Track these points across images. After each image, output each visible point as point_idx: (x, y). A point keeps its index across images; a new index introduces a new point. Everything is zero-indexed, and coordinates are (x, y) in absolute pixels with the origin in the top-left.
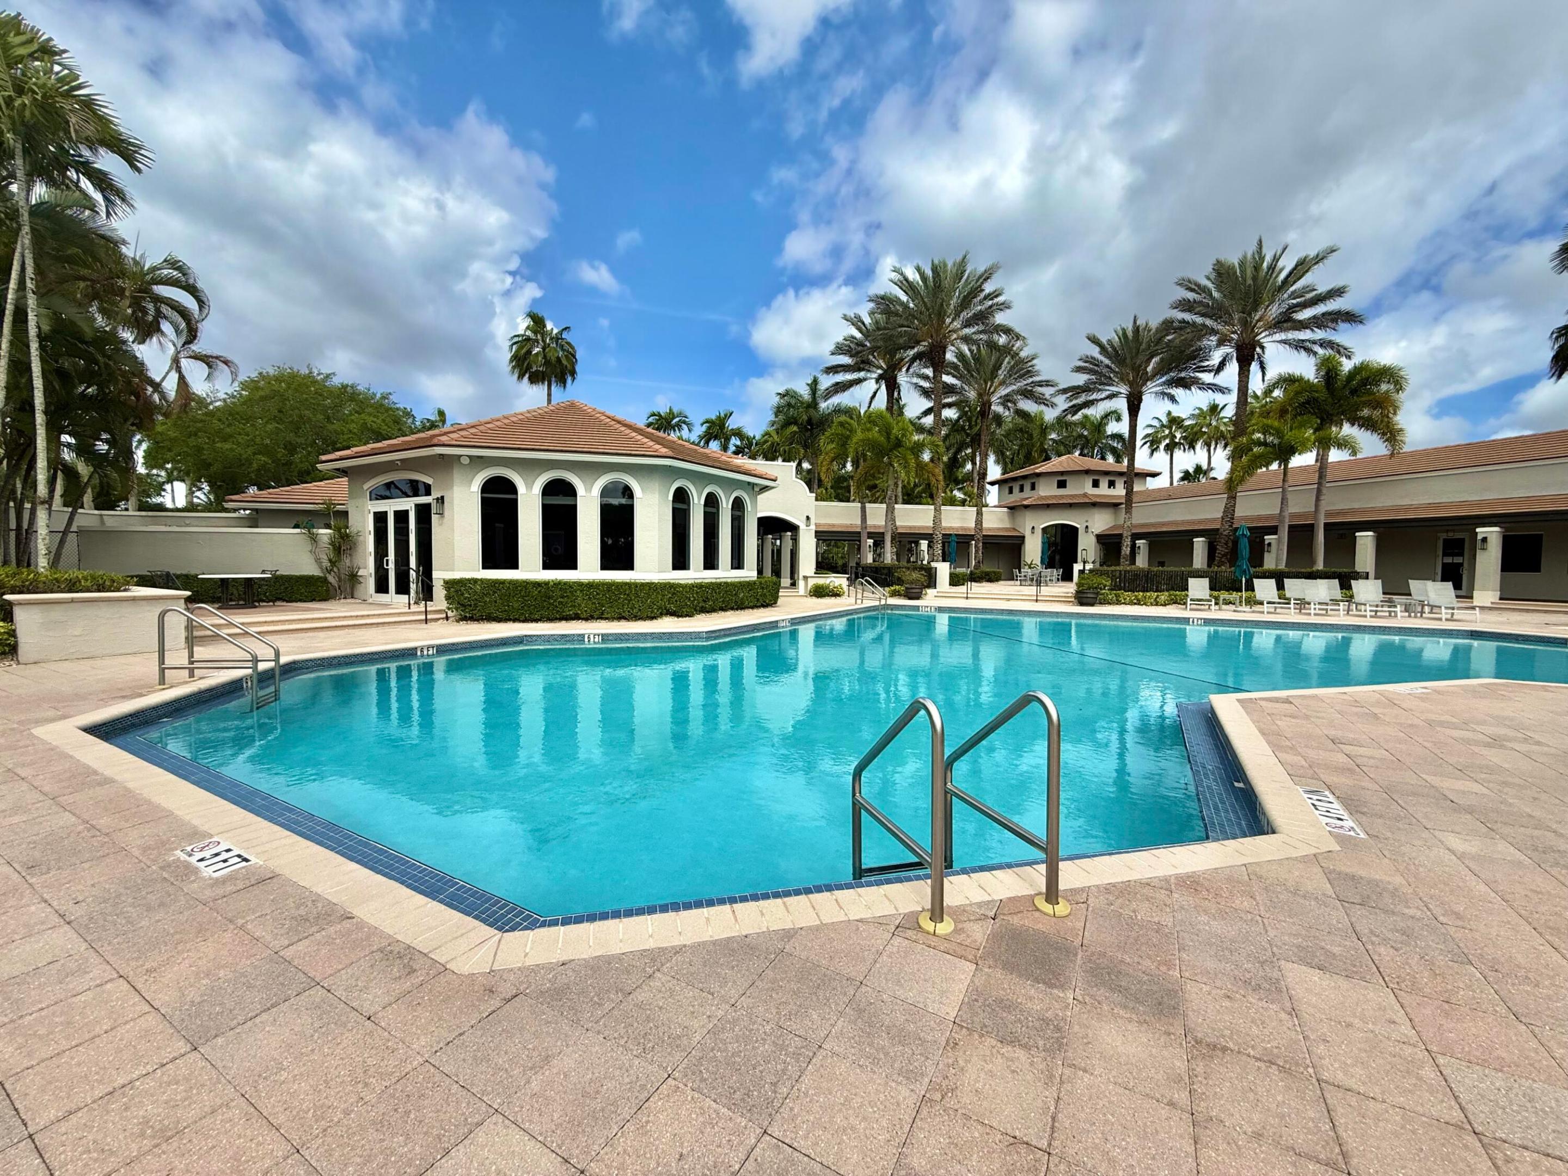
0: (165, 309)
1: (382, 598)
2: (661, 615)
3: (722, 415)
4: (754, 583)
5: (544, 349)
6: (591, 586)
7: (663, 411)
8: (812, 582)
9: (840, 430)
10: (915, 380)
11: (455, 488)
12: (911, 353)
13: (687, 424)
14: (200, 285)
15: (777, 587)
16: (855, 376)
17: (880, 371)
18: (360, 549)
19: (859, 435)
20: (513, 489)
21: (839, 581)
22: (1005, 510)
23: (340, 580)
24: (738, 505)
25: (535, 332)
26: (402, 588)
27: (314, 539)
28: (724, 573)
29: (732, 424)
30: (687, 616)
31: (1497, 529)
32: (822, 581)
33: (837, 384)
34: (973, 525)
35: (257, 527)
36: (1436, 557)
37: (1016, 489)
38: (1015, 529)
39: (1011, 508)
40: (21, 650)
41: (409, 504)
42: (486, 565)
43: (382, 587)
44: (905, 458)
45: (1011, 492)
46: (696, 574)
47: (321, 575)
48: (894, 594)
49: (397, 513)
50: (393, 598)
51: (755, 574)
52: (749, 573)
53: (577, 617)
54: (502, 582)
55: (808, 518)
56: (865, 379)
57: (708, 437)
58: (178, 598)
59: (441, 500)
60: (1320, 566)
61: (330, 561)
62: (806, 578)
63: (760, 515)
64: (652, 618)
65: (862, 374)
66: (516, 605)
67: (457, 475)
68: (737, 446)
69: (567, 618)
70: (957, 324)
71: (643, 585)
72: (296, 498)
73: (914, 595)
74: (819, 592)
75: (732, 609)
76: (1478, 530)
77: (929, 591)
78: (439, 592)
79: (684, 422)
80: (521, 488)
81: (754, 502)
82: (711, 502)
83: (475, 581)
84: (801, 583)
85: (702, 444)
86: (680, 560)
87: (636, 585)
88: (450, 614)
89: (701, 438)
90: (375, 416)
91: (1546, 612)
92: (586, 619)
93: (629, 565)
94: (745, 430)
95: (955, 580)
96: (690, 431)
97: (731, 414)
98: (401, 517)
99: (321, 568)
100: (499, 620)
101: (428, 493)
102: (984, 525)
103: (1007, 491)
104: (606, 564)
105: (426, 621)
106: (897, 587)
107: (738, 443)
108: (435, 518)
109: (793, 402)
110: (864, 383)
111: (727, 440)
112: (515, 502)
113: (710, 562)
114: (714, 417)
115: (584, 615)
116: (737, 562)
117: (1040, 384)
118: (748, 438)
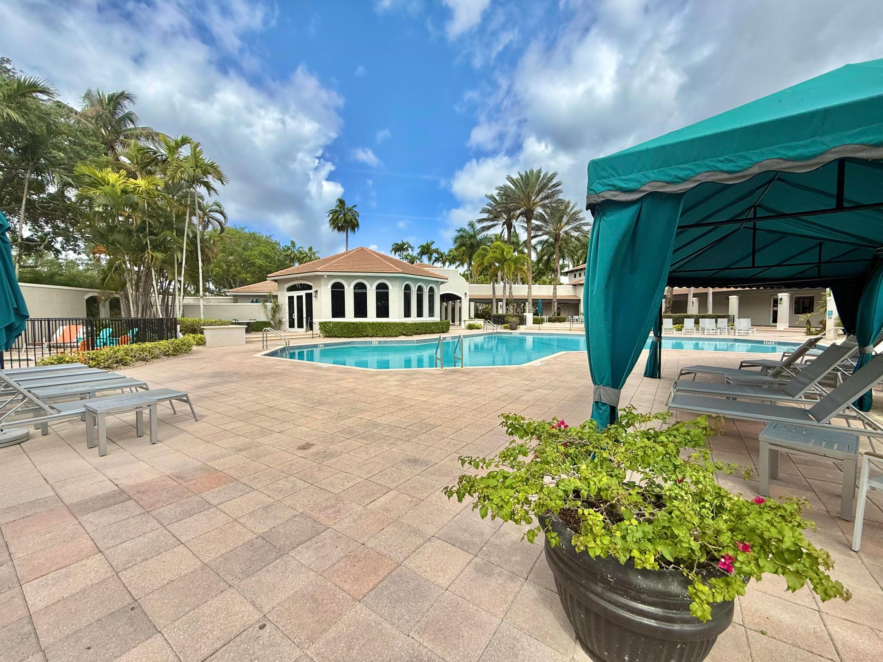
0: (211, 219)
1: (292, 329)
2: (400, 335)
3: (429, 243)
4: (438, 323)
5: (344, 215)
6: (372, 324)
7: (400, 242)
8: (467, 323)
9: (482, 252)
10: (522, 224)
11: (322, 287)
12: (519, 212)
13: (411, 248)
14: (225, 211)
15: (448, 325)
16: (491, 223)
17: (504, 220)
18: (283, 311)
19: (490, 254)
20: (343, 287)
21: (480, 322)
22: (571, 286)
23: (275, 324)
24: (431, 290)
25: (340, 208)
26: (300, 326)
27: (266, 307)
28: (426, 318)
29: (433, 247)
30: (410, 335)
31: (787, 294)
32: (472, 322)
33: (483, 227)
34: (552, 294)
35: (237, 302)
36: (770, 307)
37: (577, 276)
38: (576, 296)
39: (574, 285)
40: (207, 344)
41: (303, 293)
42: (333, 316)
43: (292, 325)
44: (509, 265)
45: (575, 277)
46: (414, 319)
47: (267, 320)
48: (506, 328)
49: (298, 297)
50: (296, 329)
51: (439, 319)
52: (436, 318)
53: (368, 336)
54: (340, 323)
55: (466, 294)
56: (497, 224)
57: (422, 253)
58: (243, 328)
59: (316, 292)
60: (710, 312)
61: (272, 315)
62: (465, 321)
63: (441, 293)
64: (396, 336)
65: (495, 222)
66: (345, 331)
67: (323, 282)
68: (436, 258)
69: (364, 337)
70: (538, 199)
71: (393, 323)
72: (255, 290)
73: (513, 328)
74: (471, 327)
75: (429, 333)
76: (779, 295)
77: (521, 326)
78: (316, 327)
79: (410, 247)
80: (346, 287)
81: (438, 288)
82: (420, 289)
83: (330, 322)
84: (463, 323)
85: (419, 257)
86: (407, 314)
87: (390, 323)
88: (321, 335)
89: (419, 254)
90: (265, 247)
91: (794, 332)
92: (371, 337)
93: (387, 316)
94: (439, 250)
95: (536, 322)
96: (412, 250)
97: (433, 243)
98: (300, 298)
99: (268, 319)
100: (339, 337)
101: (311, 289)
102: (557, 294)
103: (573, 276)
104: (378, 316)
105: (313, 337)
106: (507, 325)
107: (437, 256)
108: (314, 299)
109: (464, 234)
110: (497, 227)
111: (431, 255)
112: (343, 292)
113: (420, 314)
114: (424, 244)
115: (371, 335)
116: (431, 313)
117: (584, 224)
118: (441, 254)
